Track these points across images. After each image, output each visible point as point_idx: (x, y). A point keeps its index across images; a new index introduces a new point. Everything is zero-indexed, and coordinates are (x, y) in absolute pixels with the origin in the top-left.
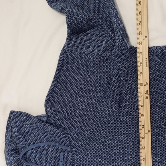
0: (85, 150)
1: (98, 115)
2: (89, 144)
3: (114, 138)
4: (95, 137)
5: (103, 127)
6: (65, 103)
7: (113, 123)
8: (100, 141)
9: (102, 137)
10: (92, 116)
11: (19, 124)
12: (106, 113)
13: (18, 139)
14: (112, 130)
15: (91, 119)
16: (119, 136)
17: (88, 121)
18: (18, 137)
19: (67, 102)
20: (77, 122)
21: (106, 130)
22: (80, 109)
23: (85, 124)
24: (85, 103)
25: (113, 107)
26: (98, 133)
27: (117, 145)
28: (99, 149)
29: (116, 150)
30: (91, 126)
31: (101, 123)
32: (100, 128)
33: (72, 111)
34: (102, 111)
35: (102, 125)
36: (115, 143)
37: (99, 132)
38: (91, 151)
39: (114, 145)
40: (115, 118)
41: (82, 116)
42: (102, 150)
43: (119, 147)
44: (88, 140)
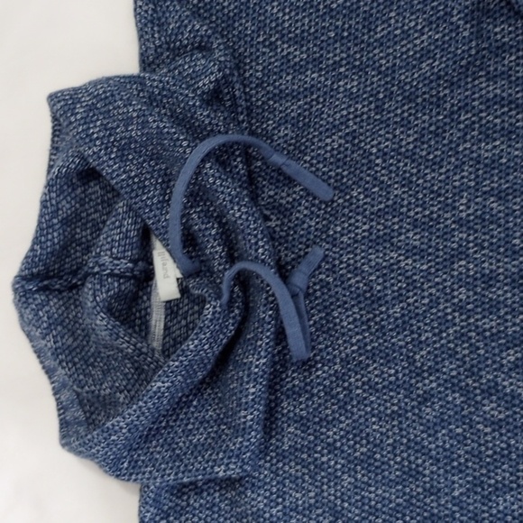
0: (324, 219)
1: (381, 58)
2: (341, 191)
3: (458, 152)
4: (368, 154)
5: (406, 107)
6: (220, 14)
7: (452, 84)
8: (391, 172)
9: (400, 154)
10: (348, 63)
12: (415, 46)
14: (445, 117)
15: (347, 77)
16: (480, 141)
17: (332, 90)
19: (226, 11)
20: (279, 96)
21: (417, 119)
22: (290, 39)
23: (318, 103)
24: (312, 7)
25: (455, 12)
26: (380, 136)
27: (472, 184)
28: (387, 206)
29: (469, 208)
30: (350, 106)
31: (392, 93)
32: (389, 112)
33: (253, 50)
34: (396, 36)
35: (400, 98)
36: (463, 177)
37: (388, 133)
38: (353, 221)
39: (457, 184)
40: (464, 63)
41: (299, 69)
42: (402, 214)
43: (485, 193)
44: (337, 174)
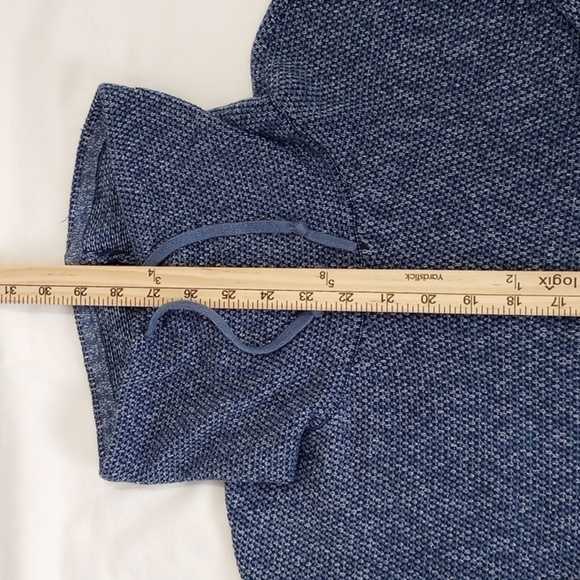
0: (419, 253)
1: (488, 110)
2: (438, 229)
3: (551, 204)
4: (466, 198)
5: (506, 159)
6: (342, 56)
7: (552, 141)
8: (487, 216)
9: (497, 201)
10: (457, 112)
11: (137, 141)
12: (521, 102)
13: (133, 203)
14: (542, 171)
15: (454, 125)
16: (572, 195)
17: (440, 135)
18: (133, 193)
19: (348, 54)
20: (391, 134)
21: (516, 170)
22: (406, 85)
23: (426, 146)
24: (428, 58)
25: (561, 75)
26: (480, 183)
27: (561, 234)
28: (481, 247)
29: (556, 255)
30: (455, 152)
31: (495, 143)
32: (491, 162)
33: (372, 91)
34: (503, 91)
35: (502, 150)
36: (553, 227)
37: (488, 180)
38: (447, 257)
39: (547, 232)
40: (564, 123)
41: (412, 113)
42: (493, 255)
43: (572, 243)
44: (436, 213)
